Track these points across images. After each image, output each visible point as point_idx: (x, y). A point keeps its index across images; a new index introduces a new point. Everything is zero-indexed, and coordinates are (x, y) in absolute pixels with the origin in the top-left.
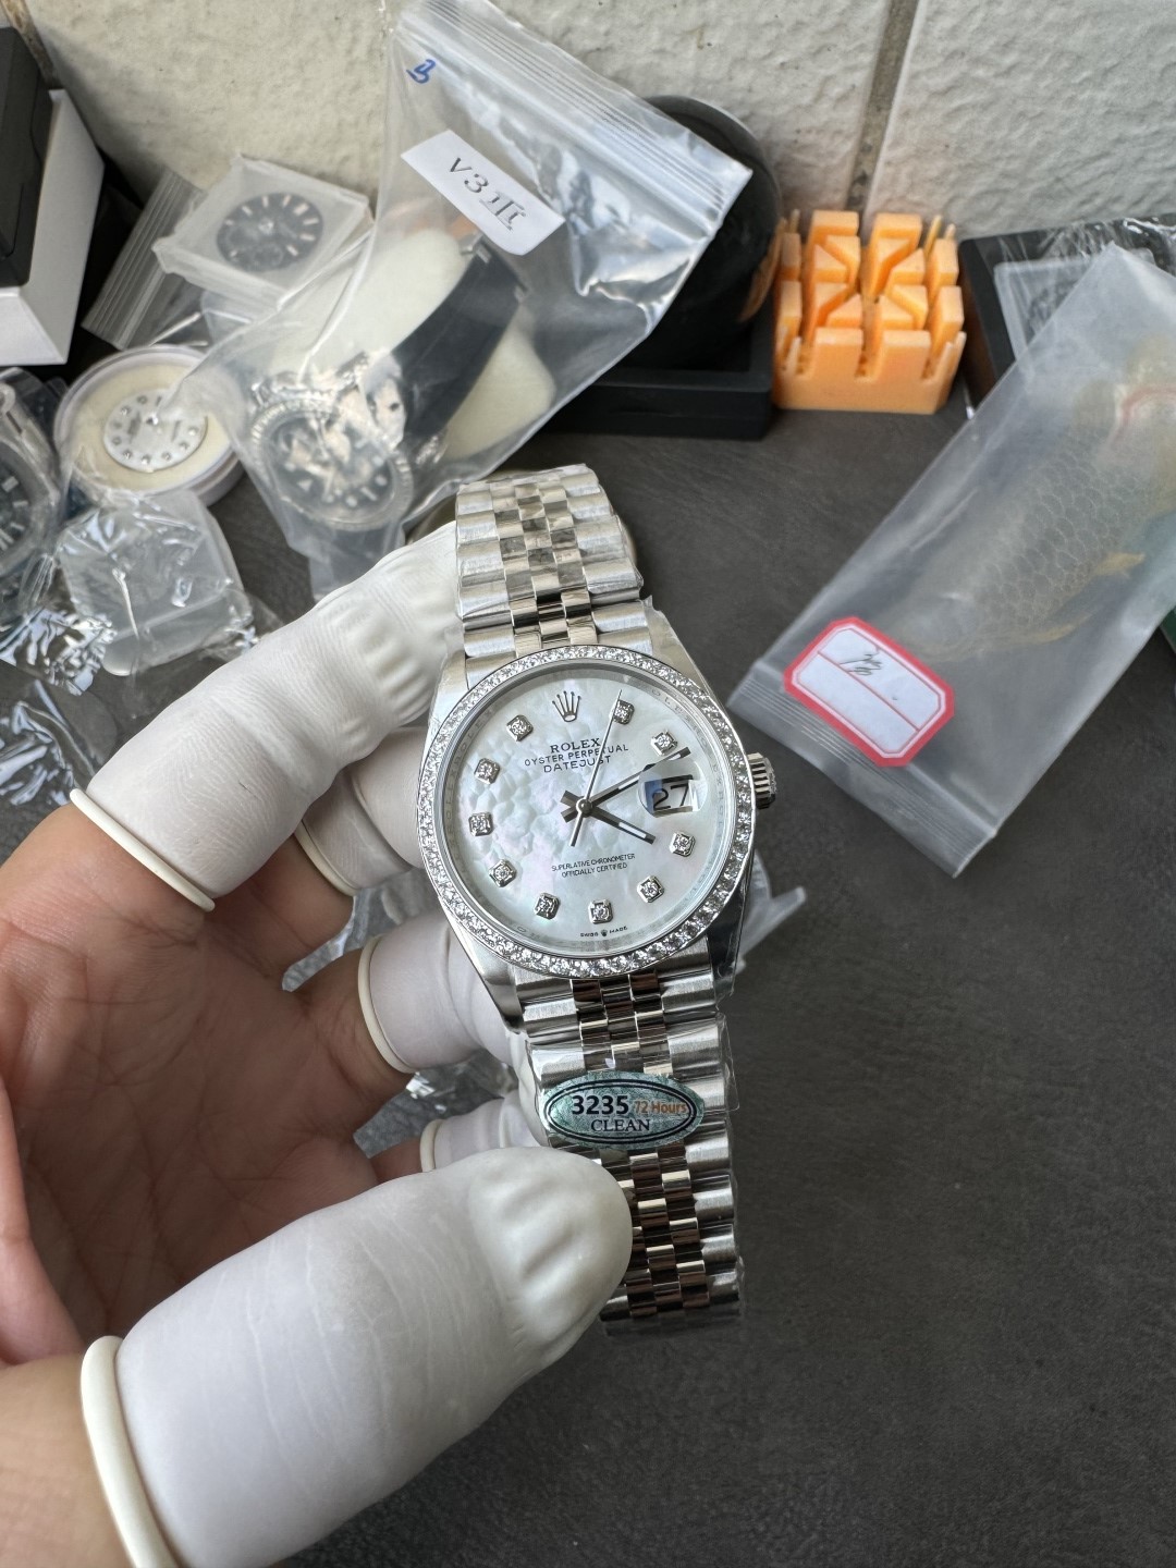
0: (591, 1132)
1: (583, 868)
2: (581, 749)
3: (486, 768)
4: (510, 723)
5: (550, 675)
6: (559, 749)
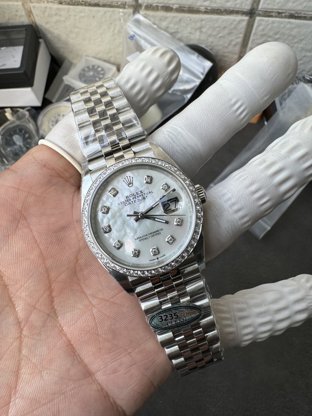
0: (167, 326)
1: (145, 237)
2: (137, 196)
3: (104, 209)
4: (110, 191)
5: (121, 171)
6: (129, 197)
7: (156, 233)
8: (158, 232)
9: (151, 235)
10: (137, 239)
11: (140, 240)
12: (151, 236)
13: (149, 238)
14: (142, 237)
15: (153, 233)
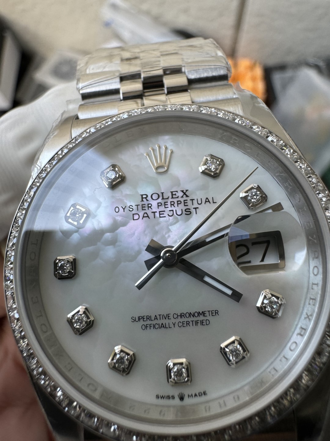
1: (164, 321)
2: (170, 200)
6: (149, 198)
7: (195, 319)
8: (201, 318)
9: (179, 319)
10: (139, 319)
11: (146, 327)
12: (180, 324)
13: (172, 325)
14: (153, 318)
15: (188, 315)
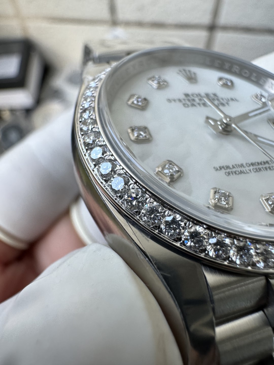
7: (264, 166)
10: (221, 168)
11: (229, 174)
12: (255, 170)
13: (249, 171)
14: (231, 167)
15: (257, 164)
